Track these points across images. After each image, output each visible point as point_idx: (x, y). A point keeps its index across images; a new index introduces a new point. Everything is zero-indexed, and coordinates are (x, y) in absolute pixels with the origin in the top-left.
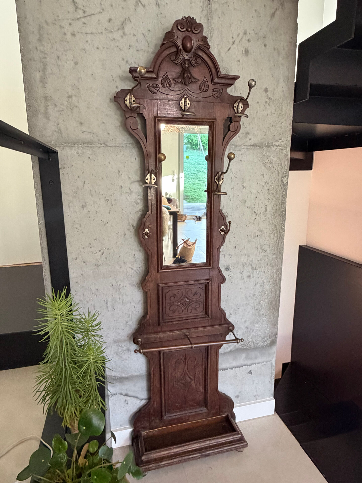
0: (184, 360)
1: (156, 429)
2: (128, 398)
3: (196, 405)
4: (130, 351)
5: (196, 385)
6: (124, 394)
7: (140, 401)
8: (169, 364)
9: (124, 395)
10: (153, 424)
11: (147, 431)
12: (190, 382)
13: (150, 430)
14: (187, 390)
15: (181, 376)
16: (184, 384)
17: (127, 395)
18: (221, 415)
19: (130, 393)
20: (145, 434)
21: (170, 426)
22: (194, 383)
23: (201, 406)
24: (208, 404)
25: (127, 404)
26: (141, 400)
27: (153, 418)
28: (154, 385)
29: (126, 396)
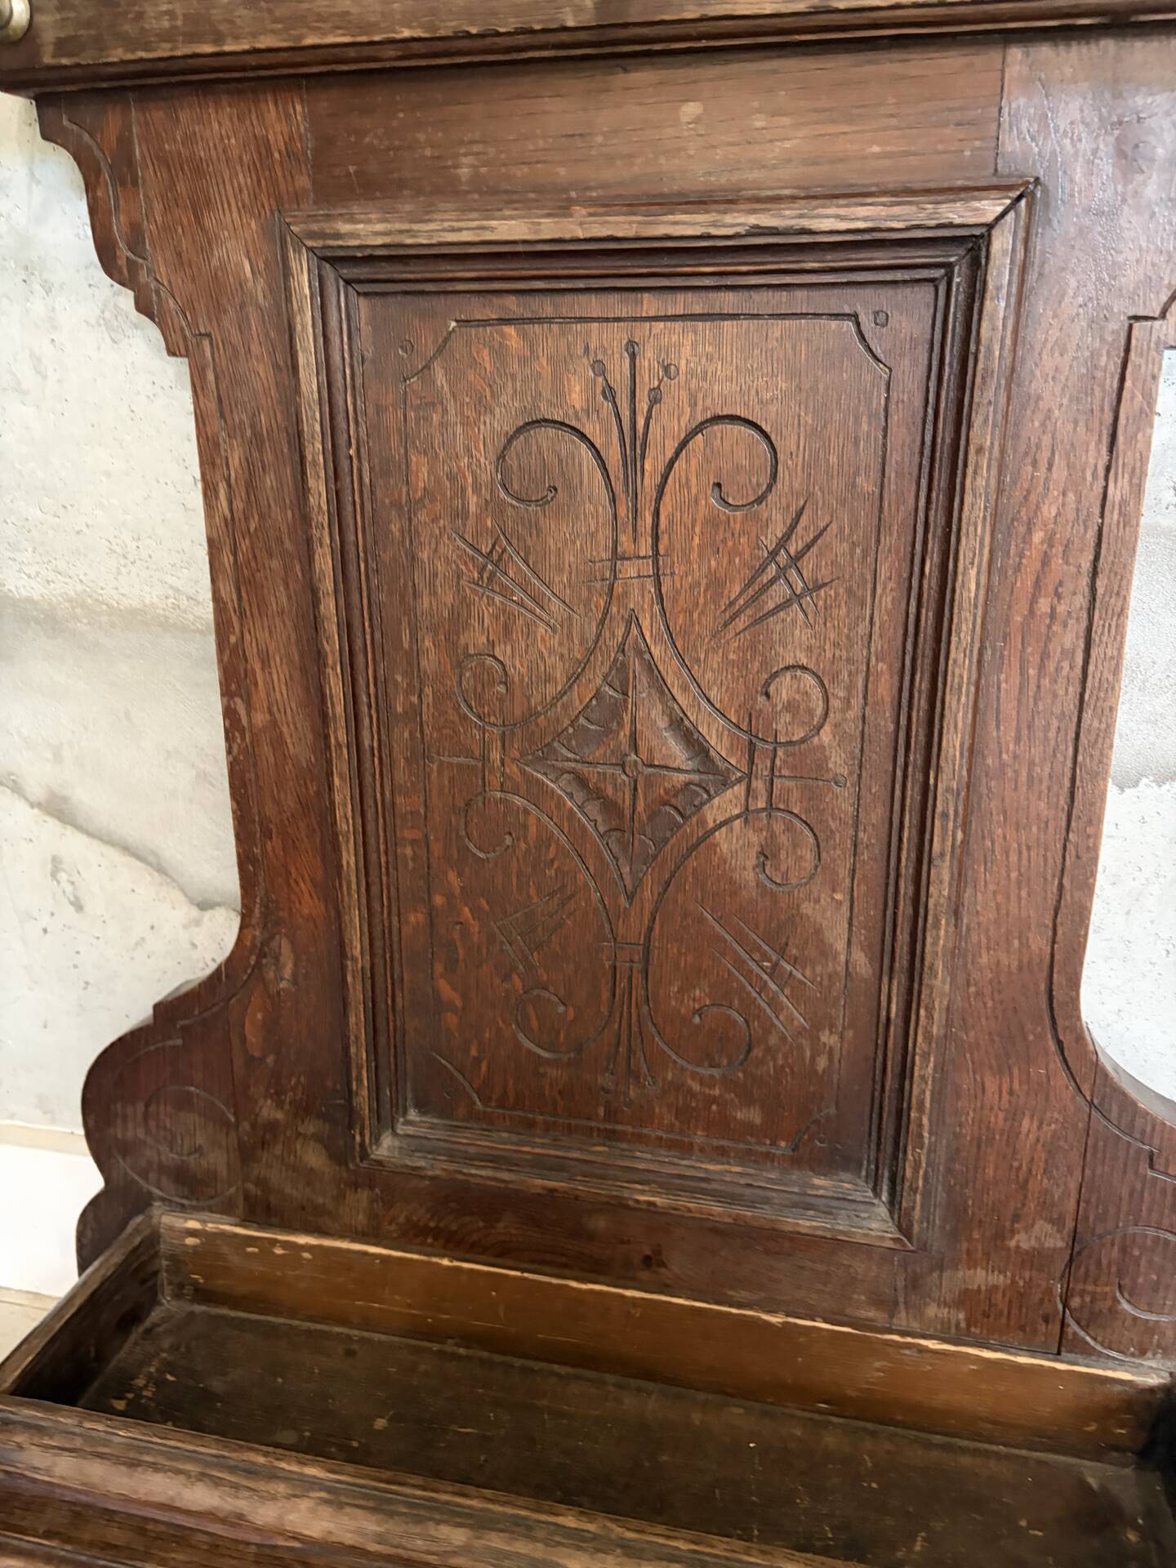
0: (613, 456)
1: (302, 1240)
2: (74, 845)
3: (753, 1115)
4: (48, 288)
5: (766, 855)
6: (37, 792)
7: (195, 912)
8: (422, 475)
9: (32, 805)
10: (271, 1169)
11: (210, 1227)
12: (689, 800)
13: (242, 1223)
14: (648, 894)
15: (574, 678)
16: (610, 807)
17: (58, 809)
18: (1086, 1351)
19: (86, 796)
20: (190, 1241)
21: (445, 1262)
22: (746, 814)
23: (833, 1161)
24: (917, 1160)
25: (78, 906)
26: (204, 906)
27: (268, 1111)
28: (260, 718)
29: (52, 823)
